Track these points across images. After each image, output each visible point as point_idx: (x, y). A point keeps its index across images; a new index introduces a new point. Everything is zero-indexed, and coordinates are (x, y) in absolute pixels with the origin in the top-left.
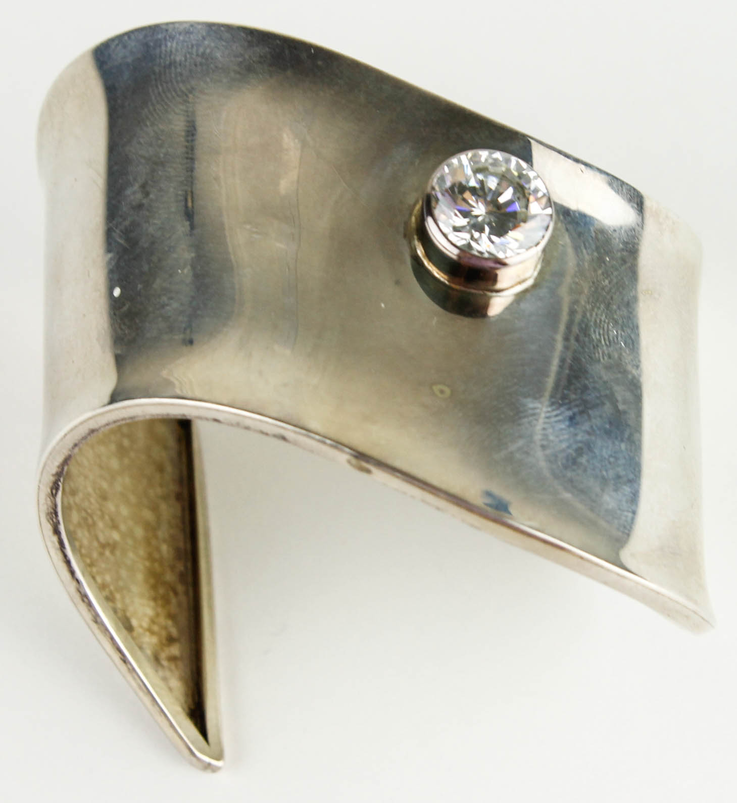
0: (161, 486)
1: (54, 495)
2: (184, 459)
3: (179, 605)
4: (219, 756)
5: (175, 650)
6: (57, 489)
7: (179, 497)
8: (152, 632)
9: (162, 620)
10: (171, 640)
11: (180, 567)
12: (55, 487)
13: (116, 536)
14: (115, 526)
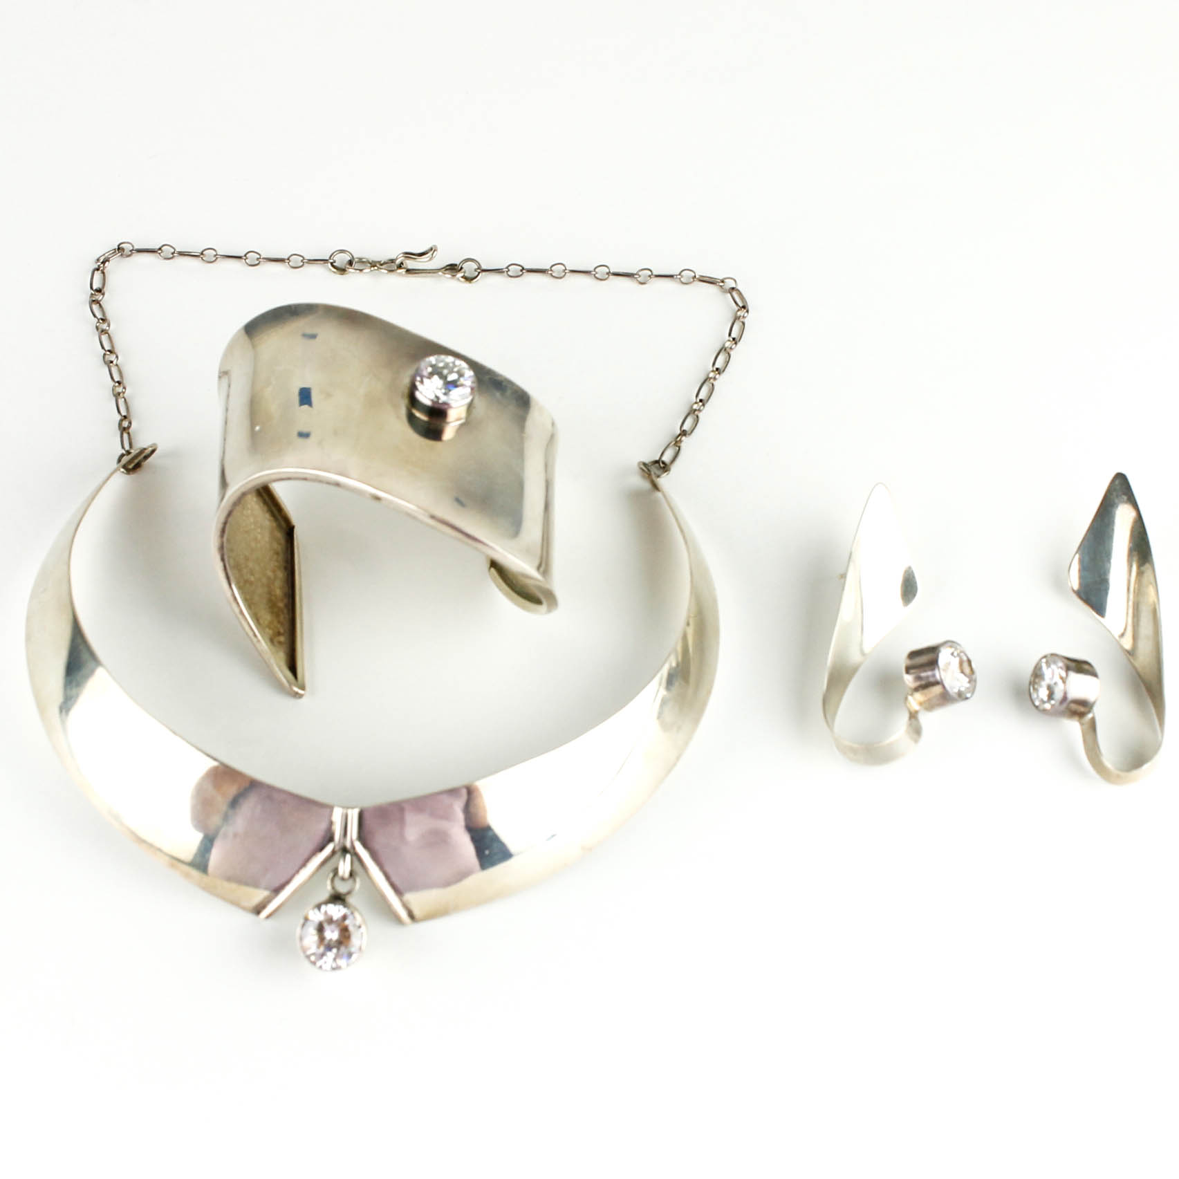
0: (277, 561)
2: (289, 552)
3: (284, 618)
4: (303, 688)
5: (282, 639)
6: (224, 532)
7: (286, 568)
8: (270, 628)
9: (275, 623)
10: (279, 634)
11: (286, 601)
13: (252, 579)
14: (252, 574)
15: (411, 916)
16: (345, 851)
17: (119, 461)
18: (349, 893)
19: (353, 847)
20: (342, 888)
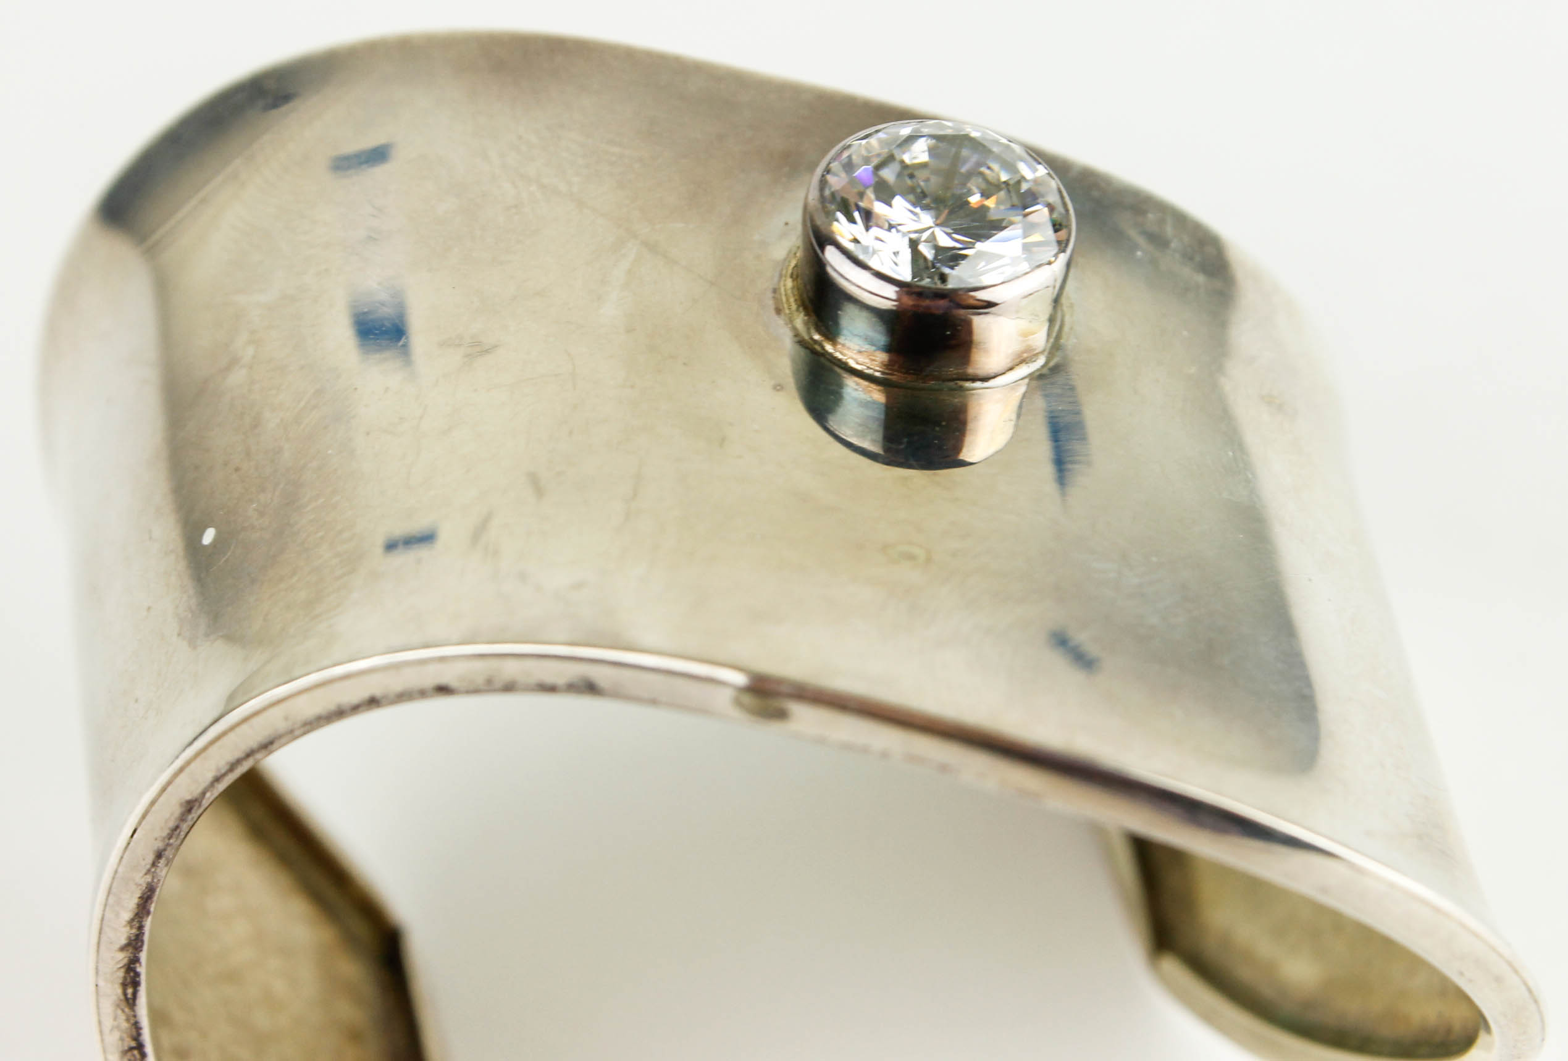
1: (131, 1002)
6: (136, 984)
12: (131, 980)
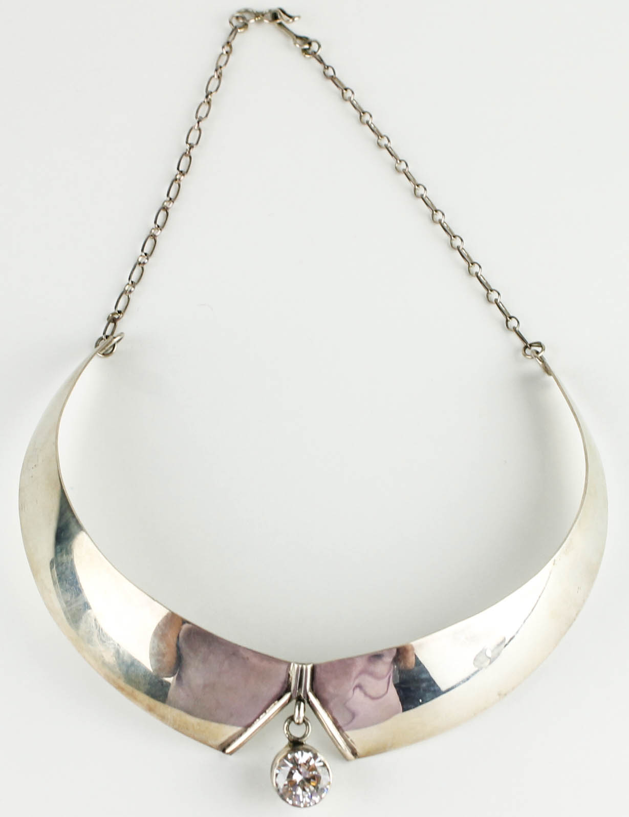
15: (354, 753)
16: (299, 699)
17: (97, 345)
18: (304, 736)
19: (308, 698)
20: (297, 732)
